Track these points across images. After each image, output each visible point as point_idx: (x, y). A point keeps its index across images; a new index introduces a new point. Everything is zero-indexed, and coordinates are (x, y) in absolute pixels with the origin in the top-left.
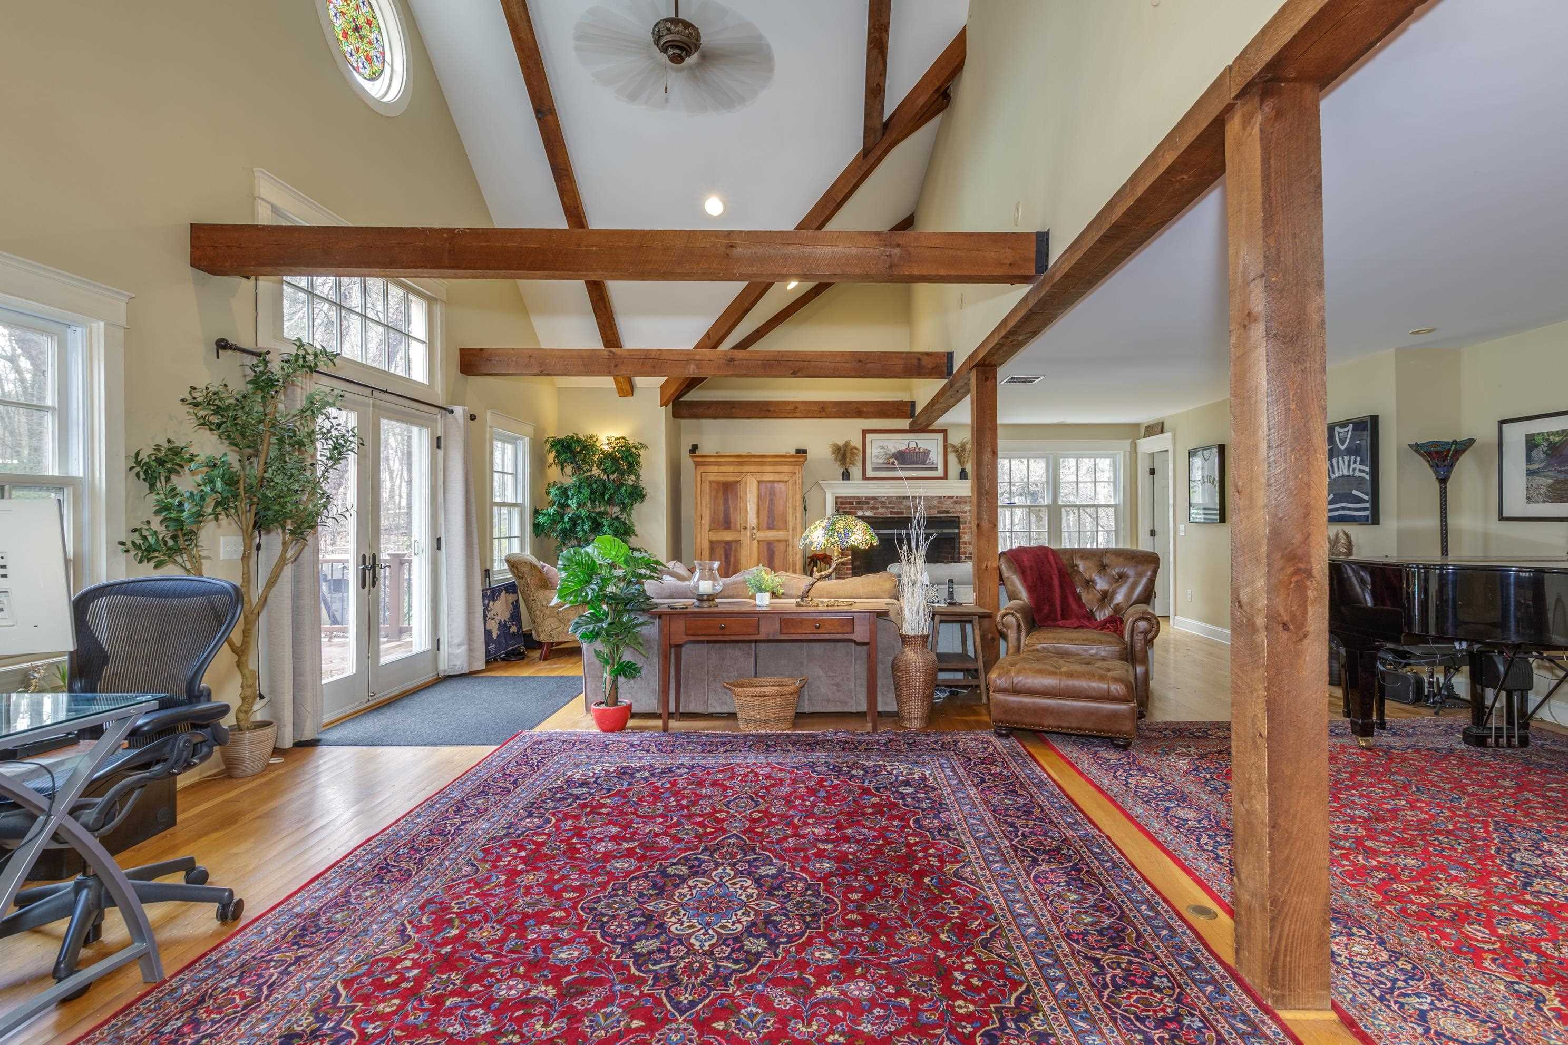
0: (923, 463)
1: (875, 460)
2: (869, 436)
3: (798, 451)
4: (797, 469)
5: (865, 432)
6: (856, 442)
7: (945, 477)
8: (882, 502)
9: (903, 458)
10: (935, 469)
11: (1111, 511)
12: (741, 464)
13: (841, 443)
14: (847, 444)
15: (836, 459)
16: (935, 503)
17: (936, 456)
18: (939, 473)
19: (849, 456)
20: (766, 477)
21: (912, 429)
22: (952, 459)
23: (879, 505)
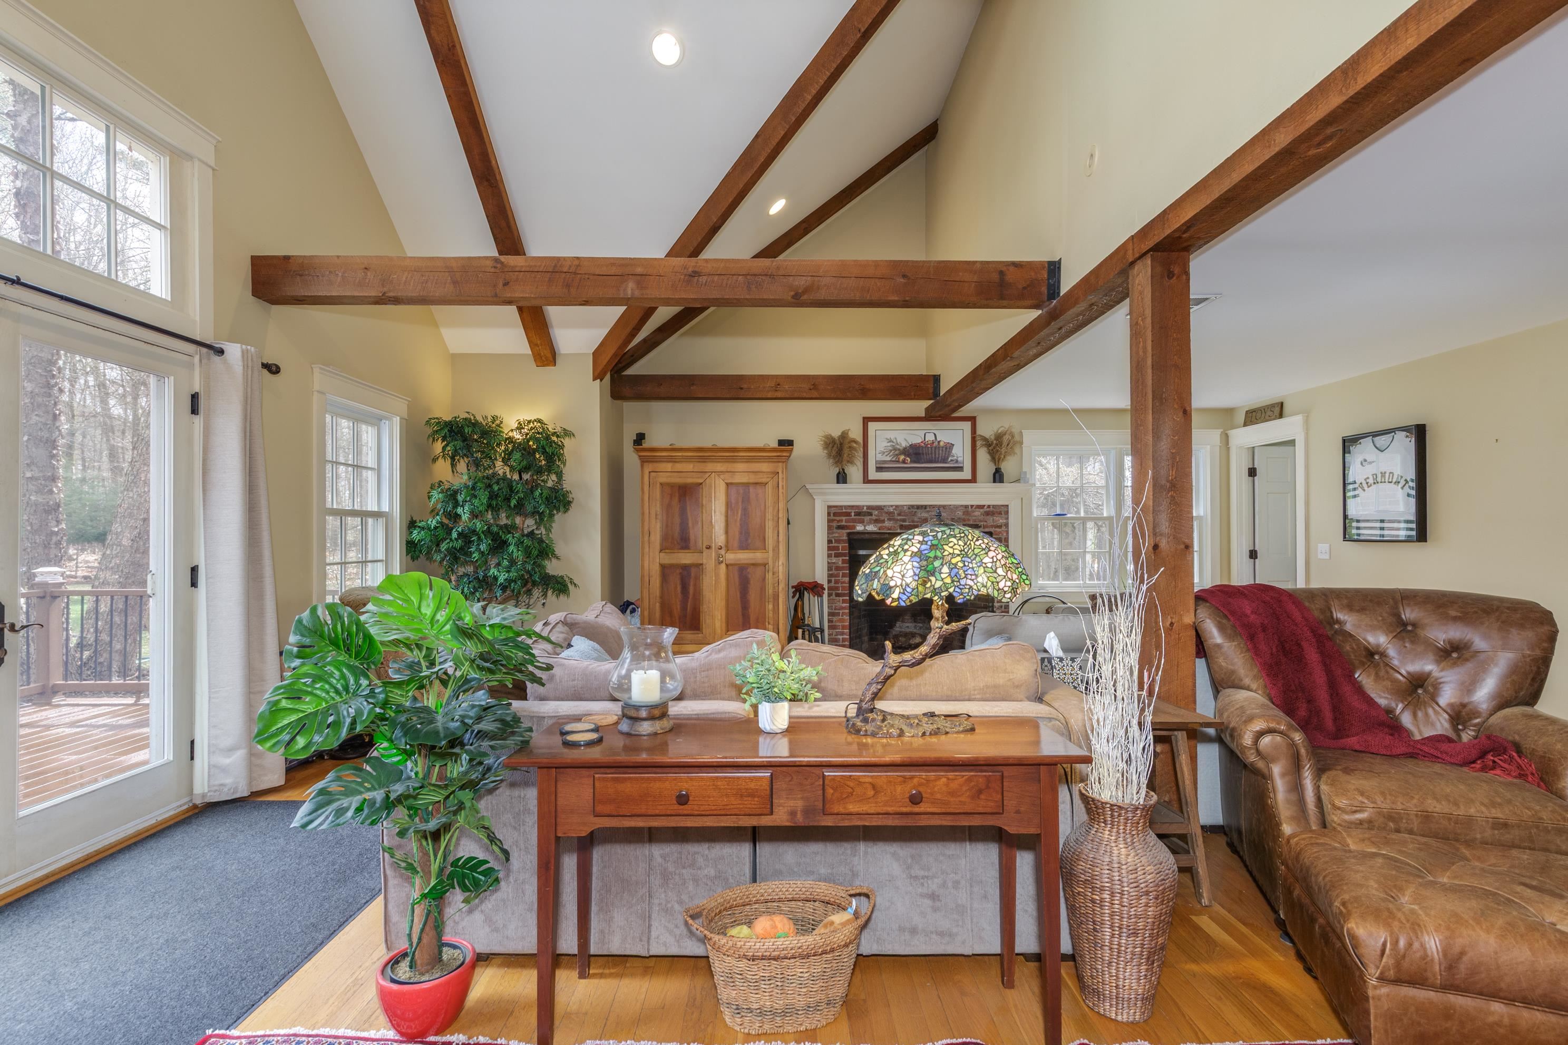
0: (944, 460)
1: (880, 457)
2: (872, 426)
3: (782, 443)
4: (779, 467)
5: (866, 420)
6: (856, 434)
7: (973, 480)
9: (918, 455)
10: (960, 469)
12: (703, 460)
13: (836, 434)
14: (844, 435)
15: (829, 455)
16: (959, 513)
17: (961, 452)
18: (966, 474)
19: (846, 451)
20: (739, 479)
21: (930, 416)
22: (983, 455)
23: (885, 517)
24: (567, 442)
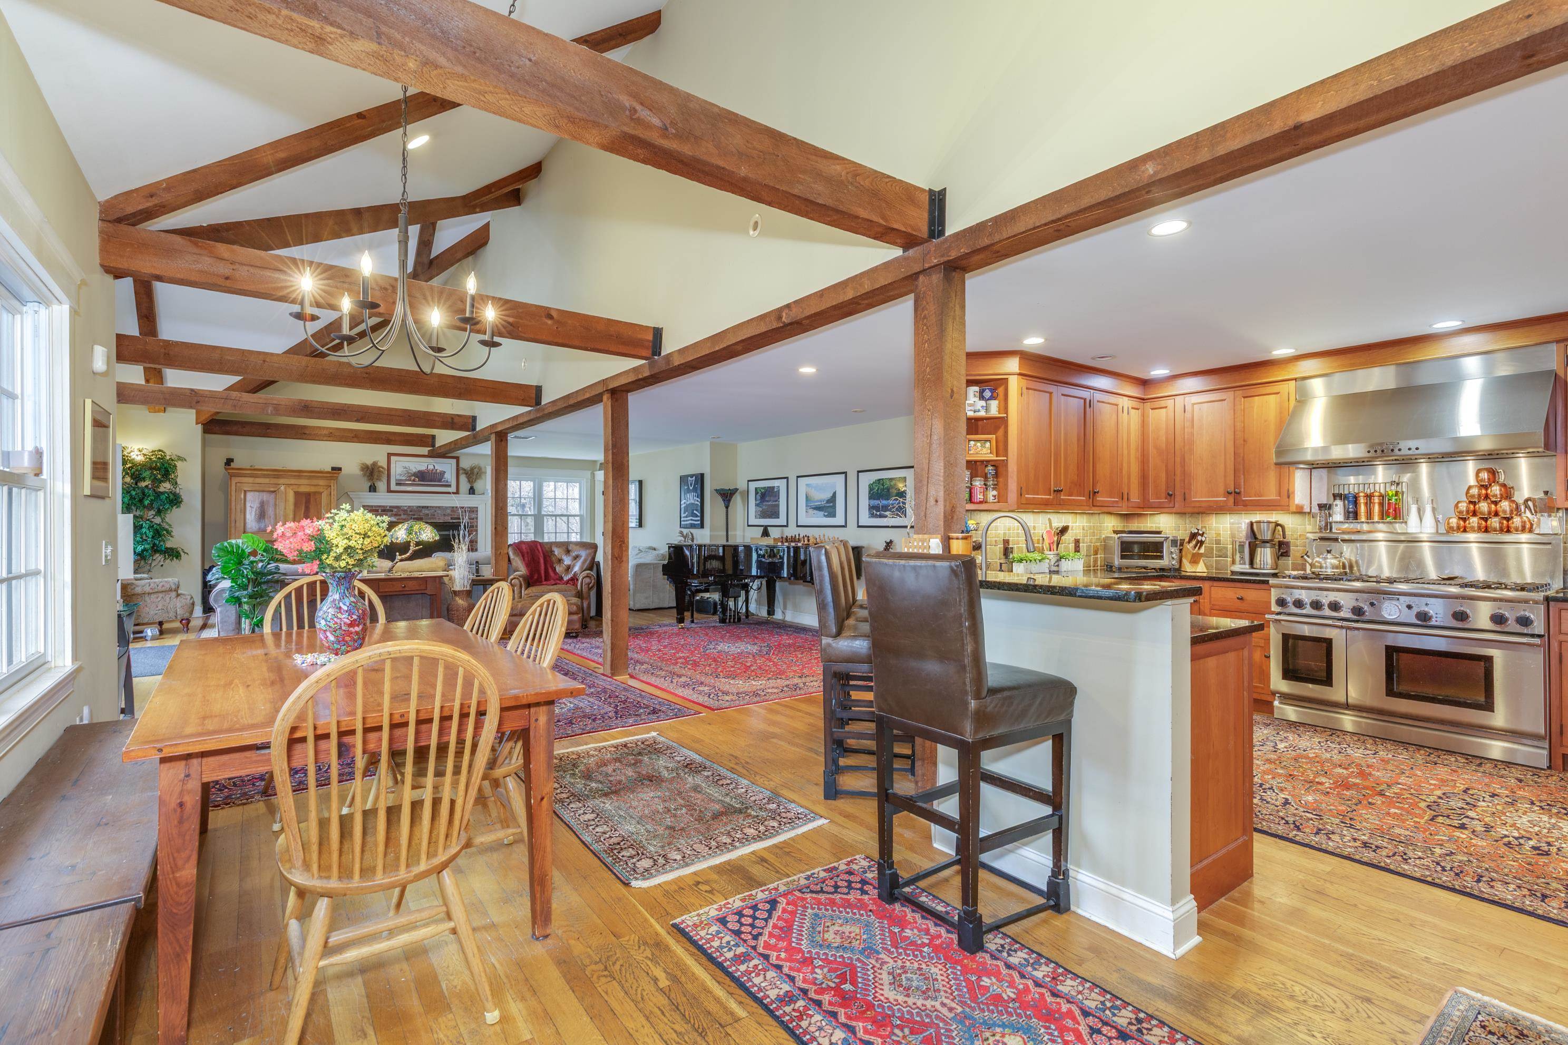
0: (440, 481)
1: (398, 477)
2: (393, 458)
3: (333, 469)
4: (332, 483)
5: (389, 455)
6: (383, 463)
7: (457, 492)
8: (404, 511)
9: (423, 477)
10: (449, 486)
11: (578, 518)
12: (278, 477)
13: (369, 462)
14: (375, 464)
15: (364, 475)
16: (449, 511)
17: (450, 476)
18: (453, 489)
19: (376, 474)
20: (303, 489)
21: (431, 455)
22: (463, 478)
23: (401, 513)
24: (179, 464)
